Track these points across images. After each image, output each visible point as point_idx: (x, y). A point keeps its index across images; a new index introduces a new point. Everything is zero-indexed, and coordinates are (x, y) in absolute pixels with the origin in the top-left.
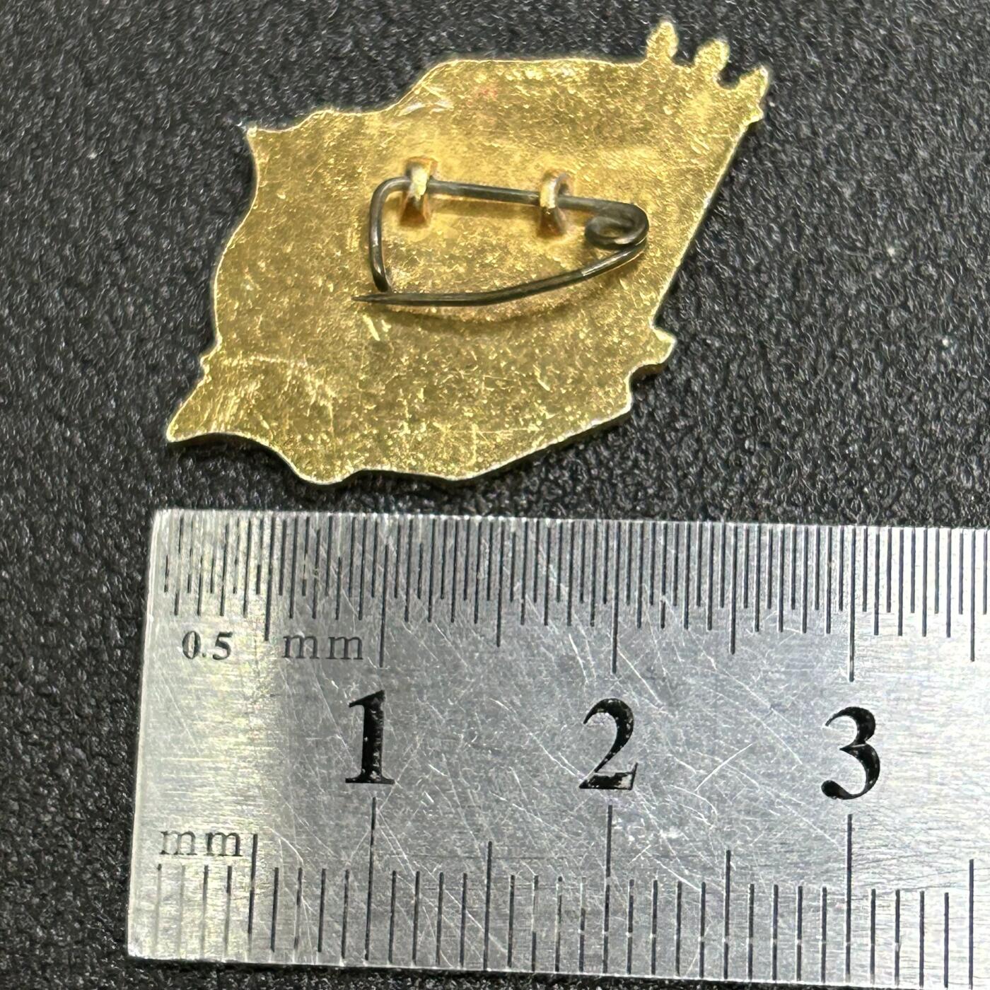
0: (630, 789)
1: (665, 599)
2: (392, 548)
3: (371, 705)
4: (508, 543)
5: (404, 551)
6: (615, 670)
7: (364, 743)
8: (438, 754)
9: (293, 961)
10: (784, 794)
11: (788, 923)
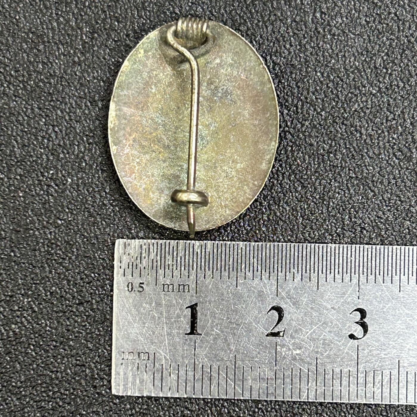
0: (283, 336)
1: (294, 270)
2: (199, 253)
3: (193, 308)
4: (240, 251)
5: (203, 253)
6: (277, 296)
7: (191, 321)
8: (217, 324)
9: (169, 396)
10: (336, 338)
11: (337, 382)
